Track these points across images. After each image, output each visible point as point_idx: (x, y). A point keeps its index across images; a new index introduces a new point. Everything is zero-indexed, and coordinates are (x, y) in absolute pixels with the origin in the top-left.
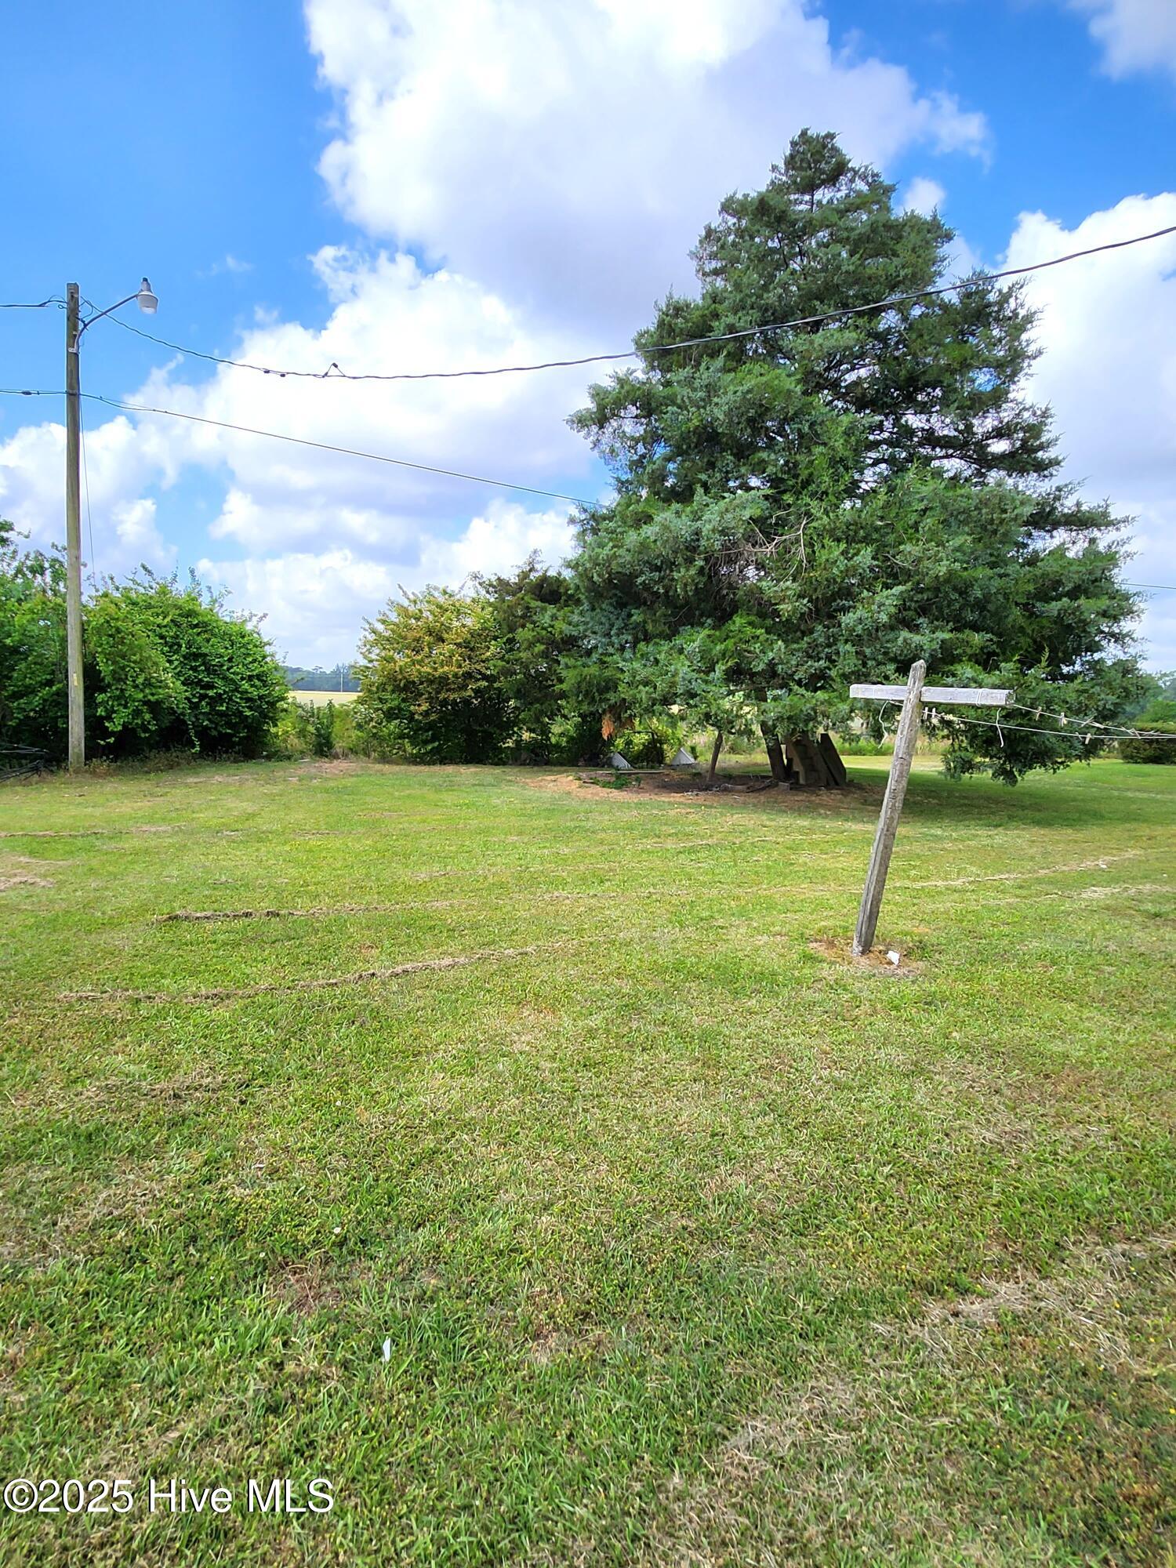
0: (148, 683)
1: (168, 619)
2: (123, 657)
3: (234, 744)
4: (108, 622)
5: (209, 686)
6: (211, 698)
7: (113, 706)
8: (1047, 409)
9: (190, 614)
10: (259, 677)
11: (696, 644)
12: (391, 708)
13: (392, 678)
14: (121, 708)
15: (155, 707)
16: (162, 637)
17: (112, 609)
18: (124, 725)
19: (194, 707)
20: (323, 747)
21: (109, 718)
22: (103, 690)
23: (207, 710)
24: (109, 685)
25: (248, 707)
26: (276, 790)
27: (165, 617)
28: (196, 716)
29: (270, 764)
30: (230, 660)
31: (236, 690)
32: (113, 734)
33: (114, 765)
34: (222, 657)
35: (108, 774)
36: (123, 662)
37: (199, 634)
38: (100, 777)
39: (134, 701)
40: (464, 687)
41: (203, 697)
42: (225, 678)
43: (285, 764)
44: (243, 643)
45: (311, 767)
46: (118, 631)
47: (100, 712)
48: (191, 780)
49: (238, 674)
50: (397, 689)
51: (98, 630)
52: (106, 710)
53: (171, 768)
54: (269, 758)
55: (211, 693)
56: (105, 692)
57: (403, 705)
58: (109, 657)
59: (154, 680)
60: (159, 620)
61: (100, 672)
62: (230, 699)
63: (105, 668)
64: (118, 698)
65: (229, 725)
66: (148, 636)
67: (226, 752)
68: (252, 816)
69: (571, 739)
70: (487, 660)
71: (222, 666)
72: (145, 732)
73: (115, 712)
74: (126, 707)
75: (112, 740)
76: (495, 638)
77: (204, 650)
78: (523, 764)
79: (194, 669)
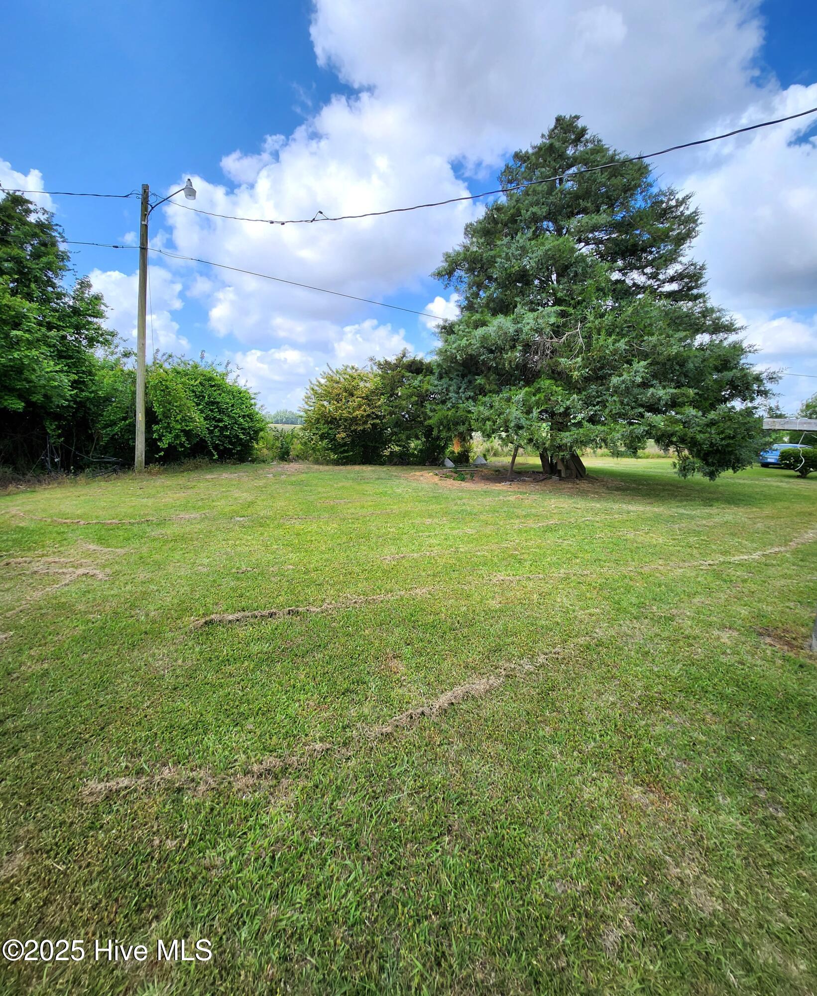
0: (184, 419)
1: (198, 382)
2: (169, 404)
3: (233, 455)
4: (161, 382)
5: (220, 420)
6: (221, 427)
7: (163, 433)
8: (703, 265)
9: (211, 379)
10: (248, 416)
11: (521, 396)
12: (323, 433)
13: (323, 415)
14: (168, 434)
15: (188, 434)
16: (193, 391)
17: (164, 375)
18: (169, 444)
19: (211, 432)
20: (284, 456)
21: (160, 439)
22: (157, 423)
23: (218, 434)
24: (161, 420)
25: (242, 433)
26: (261, 483)
27: (196, 381)
28: (212, 438)
29: (254, 465)
30: (232, 406)
31: (236, 423)
32: (162, 450)
33: (162, 468)
34: (228, 404)
35: (158, 473)
36: (169, 407)
37: (215, 391)
38: (153, 475)
39: (176, 429)
40: (365, 423)
41: (216, 427)
42: (229, 416)
43: (262, 465)
44: (241, 397)
45: (278, 467)
46: (167, 388)
47: (155, 436)
48: (209, 476)
49: (236, 414)
50: (327, 422)
51: (155, 387)
52: (159, 435)
53: (197, 468)
54: (253, 461)
55: (221, 424)
56: (158, 424)
57: (330, 432)
58: (161, 403)
59: (187, 418)
60: (192, 382)
61: (156, 412)
62: (232, 428)
63: (158, 409)
64: (166, 428)
65: (230, 443)
66: (186, 391)
67: (229, 458)
68: (251, 504)
69: (421, 451)
70: (379, 407)
71: (228, 409)
72: (181, 448)
73: (164, 436)
74: (170, 433)
75: (162, 454)
76: (383, 394)
77: (218, 400)
78: (395, 464)
79: (212, 410)
